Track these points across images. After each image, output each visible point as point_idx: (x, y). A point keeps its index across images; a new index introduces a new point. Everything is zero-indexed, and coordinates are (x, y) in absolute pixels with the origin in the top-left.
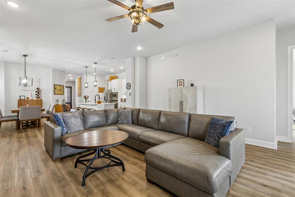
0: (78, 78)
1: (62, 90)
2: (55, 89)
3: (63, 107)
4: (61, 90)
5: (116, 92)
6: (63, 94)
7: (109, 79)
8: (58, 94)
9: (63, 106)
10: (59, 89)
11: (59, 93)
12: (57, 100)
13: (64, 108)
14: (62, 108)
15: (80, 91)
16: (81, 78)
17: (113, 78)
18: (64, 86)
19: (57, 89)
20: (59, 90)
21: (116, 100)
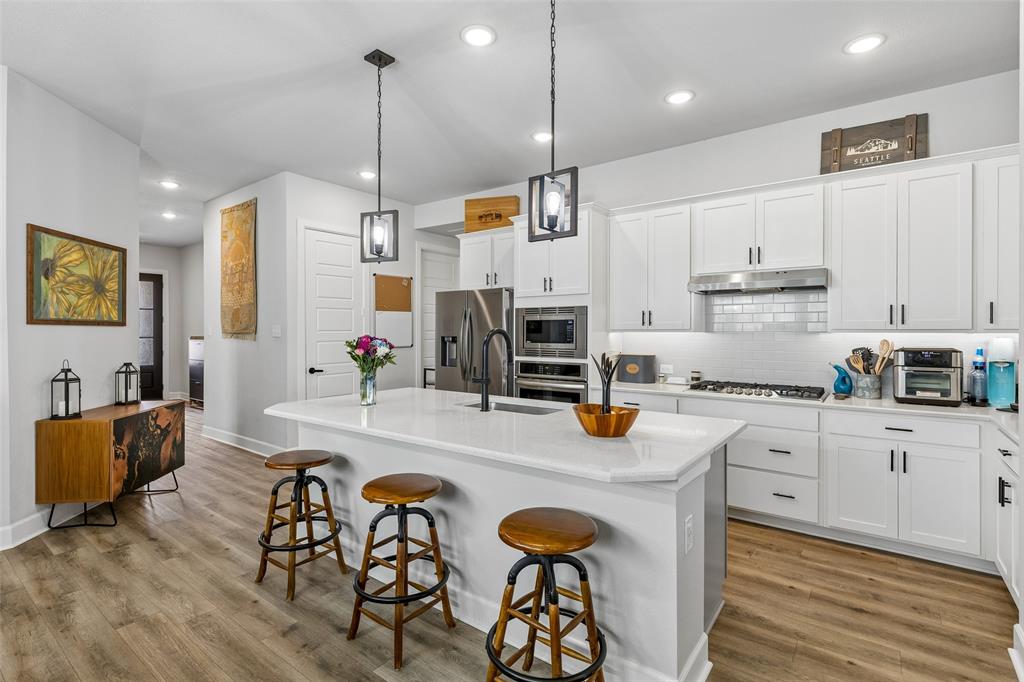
0: (223, 212)
1: (113, 285)
2: (37, 269)
3: (119, 440)
4: (99, 288)
5: (570, 310)
6: (115, 316)
7: (463, 219)
8: (67, 322)
9: (120, 427)
10: (84, 271)
11: (84, 306)
12: (67, 379)
13: (133, 448)
14: (110, 449)
15: (247, 299)
16: (251, 208)
17: (493, 210)
18: (123, 252)
19: (59, 274)
20: (85, 280)
21: (573, 371)
